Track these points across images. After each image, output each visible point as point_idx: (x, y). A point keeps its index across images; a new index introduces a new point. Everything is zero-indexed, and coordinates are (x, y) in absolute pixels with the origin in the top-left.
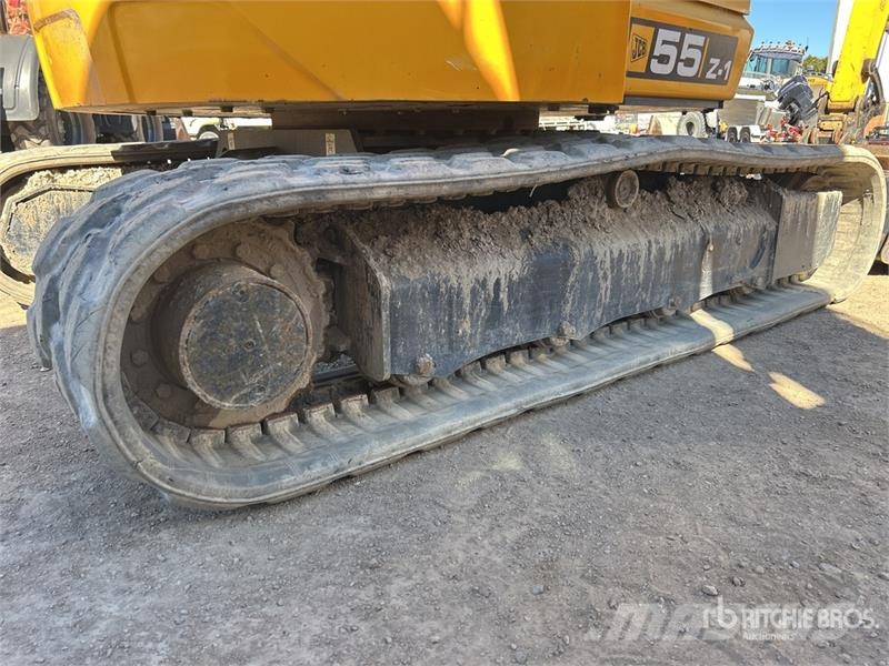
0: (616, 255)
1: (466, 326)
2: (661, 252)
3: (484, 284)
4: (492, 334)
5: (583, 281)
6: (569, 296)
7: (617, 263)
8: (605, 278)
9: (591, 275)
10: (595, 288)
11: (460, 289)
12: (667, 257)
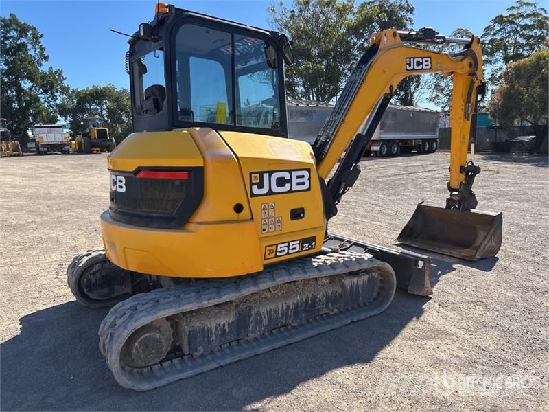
0: (269, 310)
1: (214, 337)
2: (288, 307)
3: (219, 325)
4: (223, 339)
5: (256, 320)
6: (251, 325)
7: (269, 313)
8: (265, 317)
9: (259, 317)
10: (261, 321)
11: (211, 328)
12: (291, 308)
